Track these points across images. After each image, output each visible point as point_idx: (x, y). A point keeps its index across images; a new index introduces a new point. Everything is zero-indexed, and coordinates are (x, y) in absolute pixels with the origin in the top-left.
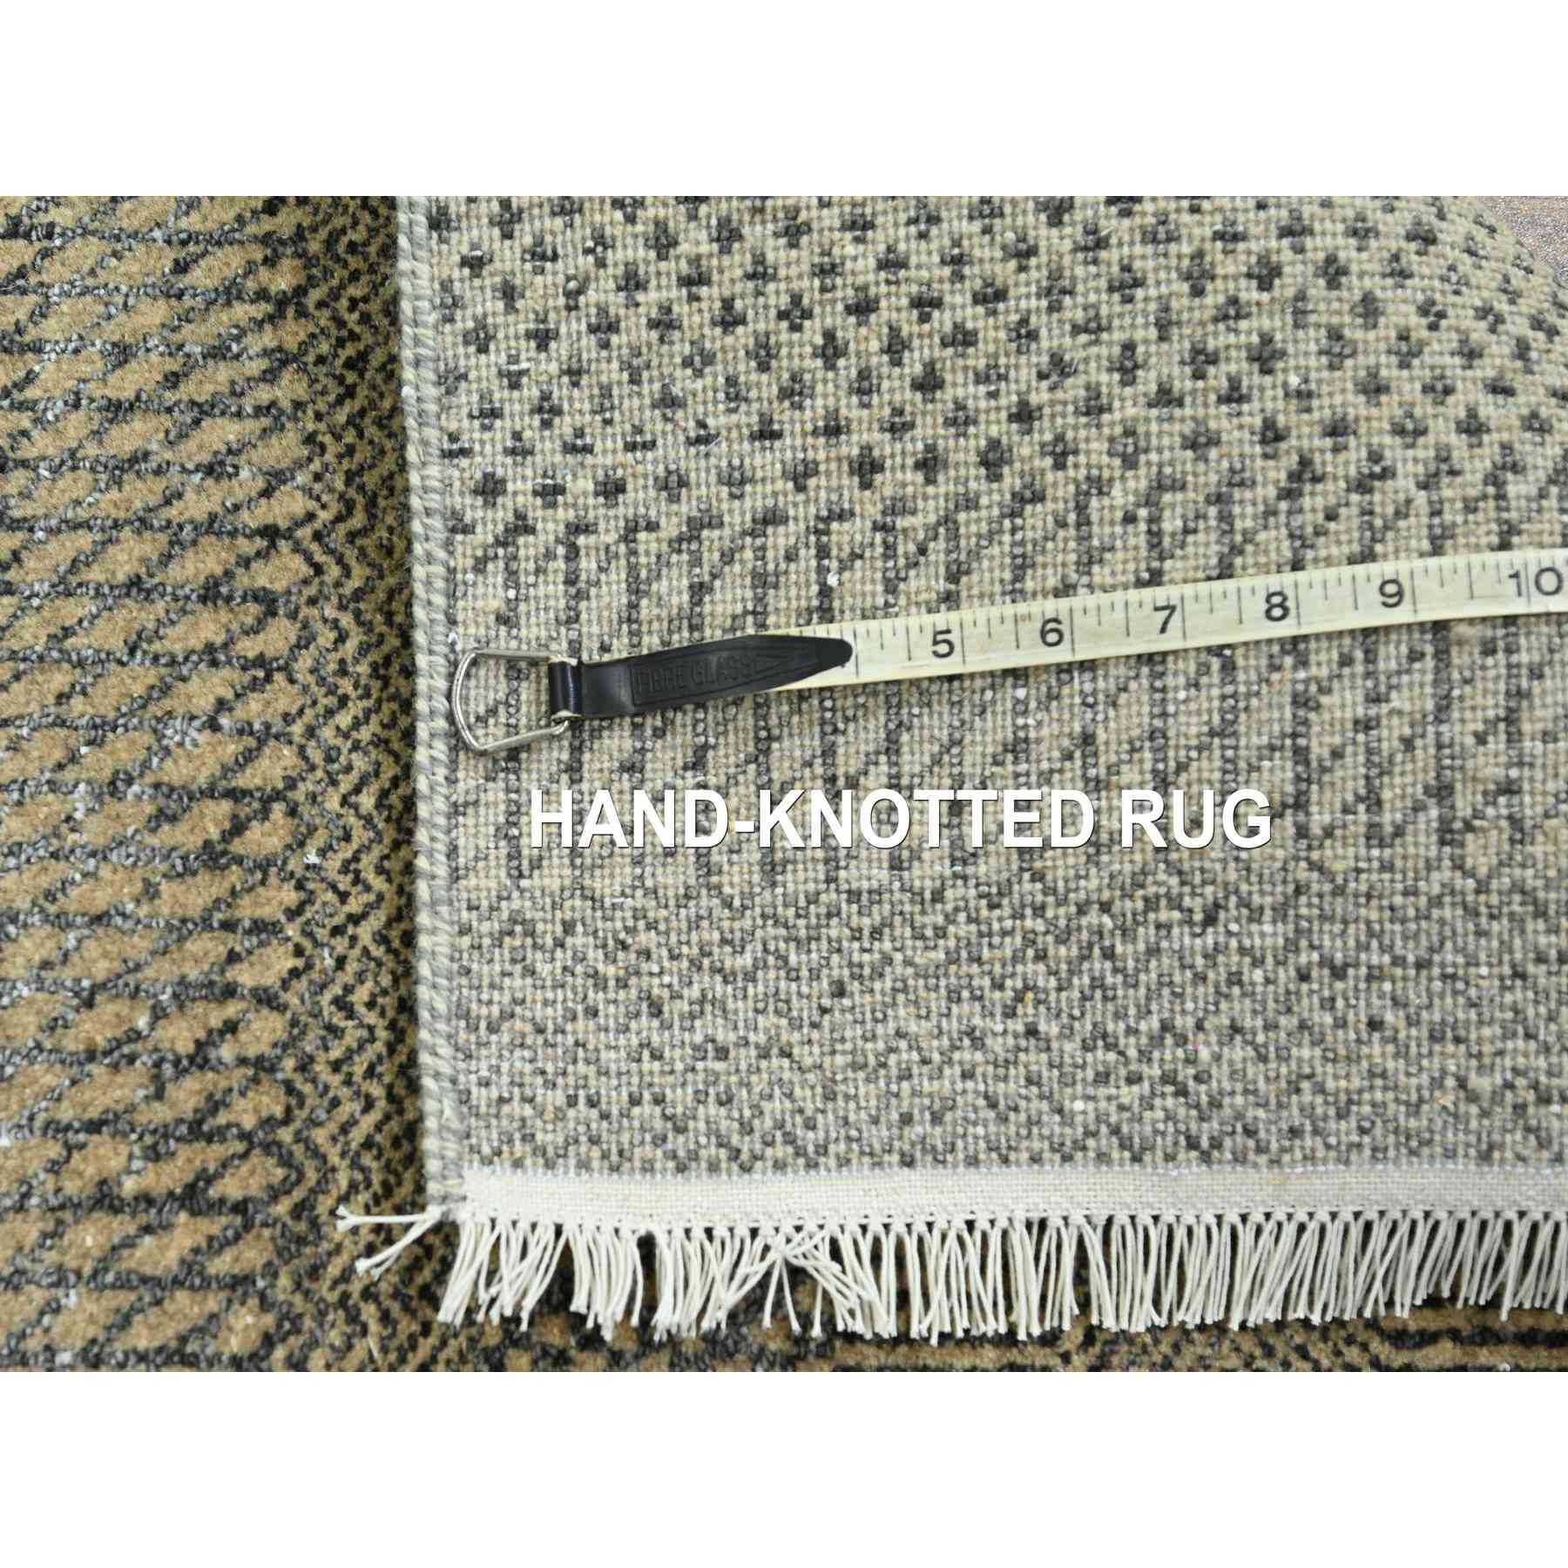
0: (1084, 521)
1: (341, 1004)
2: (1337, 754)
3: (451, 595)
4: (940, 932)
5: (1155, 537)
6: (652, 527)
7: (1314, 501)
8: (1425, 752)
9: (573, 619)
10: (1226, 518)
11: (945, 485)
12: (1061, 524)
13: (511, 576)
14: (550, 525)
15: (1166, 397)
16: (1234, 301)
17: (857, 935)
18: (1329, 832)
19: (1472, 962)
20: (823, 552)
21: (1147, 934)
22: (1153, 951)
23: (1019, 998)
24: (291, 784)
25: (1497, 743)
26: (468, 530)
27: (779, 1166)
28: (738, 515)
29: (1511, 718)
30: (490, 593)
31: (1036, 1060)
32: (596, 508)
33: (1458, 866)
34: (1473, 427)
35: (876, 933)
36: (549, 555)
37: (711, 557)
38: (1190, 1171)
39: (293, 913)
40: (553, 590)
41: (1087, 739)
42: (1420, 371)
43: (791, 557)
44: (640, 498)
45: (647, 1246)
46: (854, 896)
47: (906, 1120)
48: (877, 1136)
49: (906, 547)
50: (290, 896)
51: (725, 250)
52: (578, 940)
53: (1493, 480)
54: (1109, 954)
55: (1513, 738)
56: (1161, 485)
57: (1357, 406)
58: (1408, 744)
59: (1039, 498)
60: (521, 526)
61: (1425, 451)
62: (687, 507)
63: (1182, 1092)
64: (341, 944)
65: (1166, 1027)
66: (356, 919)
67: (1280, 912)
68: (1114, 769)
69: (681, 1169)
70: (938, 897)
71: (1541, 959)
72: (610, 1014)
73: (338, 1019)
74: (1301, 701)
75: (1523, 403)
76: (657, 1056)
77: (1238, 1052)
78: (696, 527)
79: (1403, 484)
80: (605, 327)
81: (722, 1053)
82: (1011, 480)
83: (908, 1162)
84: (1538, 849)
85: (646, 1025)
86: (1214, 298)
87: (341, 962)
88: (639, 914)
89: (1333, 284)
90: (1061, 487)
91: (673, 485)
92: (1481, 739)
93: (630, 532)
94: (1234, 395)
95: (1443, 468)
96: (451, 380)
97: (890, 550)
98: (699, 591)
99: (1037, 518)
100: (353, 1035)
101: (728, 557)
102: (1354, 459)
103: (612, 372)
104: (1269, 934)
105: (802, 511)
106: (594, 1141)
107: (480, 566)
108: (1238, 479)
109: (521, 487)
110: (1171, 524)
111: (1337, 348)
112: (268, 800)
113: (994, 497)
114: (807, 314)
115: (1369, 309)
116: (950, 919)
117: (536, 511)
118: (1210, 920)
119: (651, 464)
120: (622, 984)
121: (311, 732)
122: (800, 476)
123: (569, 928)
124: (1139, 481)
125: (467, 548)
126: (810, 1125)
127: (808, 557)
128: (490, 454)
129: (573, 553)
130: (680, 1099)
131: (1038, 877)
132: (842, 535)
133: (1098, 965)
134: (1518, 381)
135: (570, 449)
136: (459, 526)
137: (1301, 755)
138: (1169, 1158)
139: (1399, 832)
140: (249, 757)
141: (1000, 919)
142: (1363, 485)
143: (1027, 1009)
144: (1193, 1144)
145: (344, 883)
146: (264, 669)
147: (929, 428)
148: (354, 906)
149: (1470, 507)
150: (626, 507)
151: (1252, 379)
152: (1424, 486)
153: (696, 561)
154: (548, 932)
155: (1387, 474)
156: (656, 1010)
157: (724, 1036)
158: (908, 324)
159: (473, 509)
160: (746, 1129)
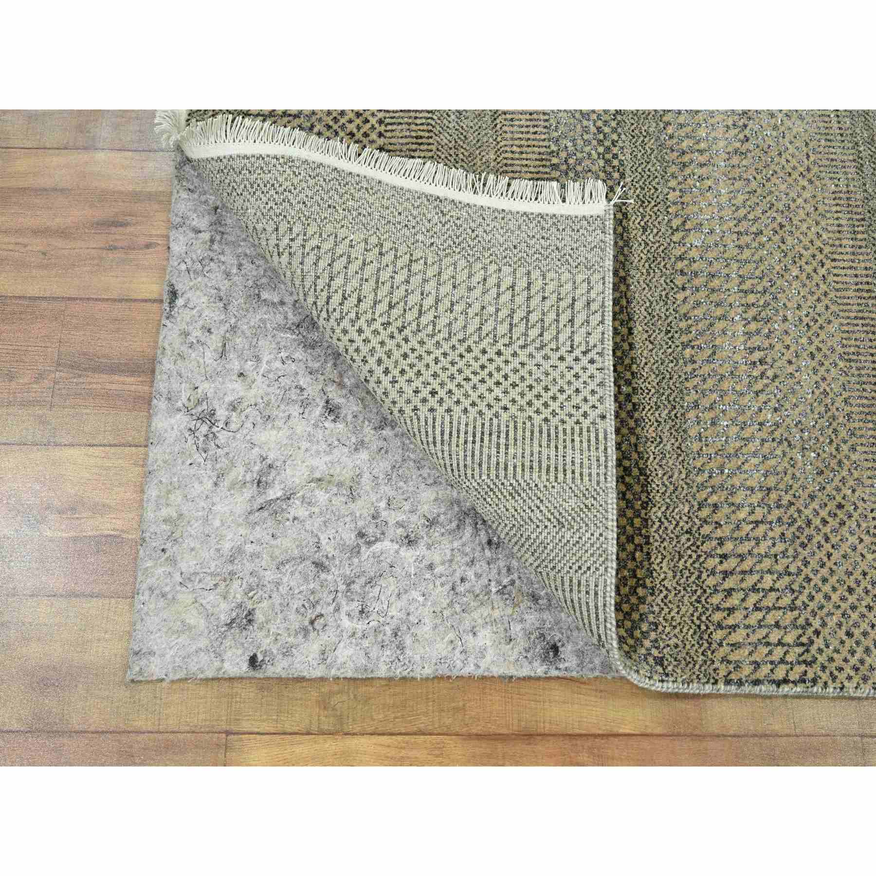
0: (450, 334)
1: (656, 189)
2: (402, 268)
3: (603, 338)
4: (491, 255)
5: (434, 325)
6: (552, 350)
7: (399, 324)
8: (384, 263)
9: (573, 332)
10: (418, 325)
11: (481, 347)
12: (455, 334)
13: (587, 343)
14: (577, 352)
15: (429, 353)
16: (411, 368)
17: (510, 258)
18: (406, 254)
19: (379, 220)
20: (511, 338)
21: (446, 245)
22: (445, 241)
23: (475, 239)
24: (673, 234)
25: (368, 260)
26: (597, 353)
27: (532, 214)
28: (531, 349)
29: (364, 264)
30: (593, 340)
31: (473, 225)
32: (566, 355)
33: (379, 239)
34: (360, 331)
35: (506, 257)
36: (578, 347)
37: (538, 341)
38: (441, 195)
39: (669, 206)
40: (577, 339)
41: (454, 287)
42: (370, 346)
43: (518, 339)
44: (555, 356)
45: (564, 201)
46: (510, 265)
47: (503, 219)
48: (510, 216)
49: (491, 336)
50: (670, 210)
51: (531, 401)
52: (574, 264)
53: (358, 318)
54: (454, 243)
55: (364, 260)
56: (432, 336)
57: (387, 341)
58: (387, 266)
59: (459, 341)
60: (585, 353)
61: (373, 327)
62: (543, 352)
63: (442, 212)
64: (658, 200)
65: (444, 226)
66: (655, 206)
67: (417, 241)
68: (449, 280)
69: (554, 215)
70: (491, 262)
71: (364, 216)
72: (568, 248)
73: (657, 186)
74: (408, 282)
75: (347, 338)
76: (558, 239)
77: (429, 216)
78: (542, 347)
79: (380, 320)
80: (562, 391)
81: (543, 238)
82: (466, 345)
83: (503, 210)
84: (362, 236)
85: (560, 245)
86: (415, 369)
87: (658, 197)
88: (560, 268)
89: (387, 369)
90: (454, 341)
91: (546, 357)
92: (372, 262)
93: (557, 349)
94: (413, 350)
95: (369, 323)
96: (601, 384)
97: (495, 336)
98: (541, 335)
99: (460, 336)
100: (654, 183)
101: (534, 341)
102: (390, 330)
103: (560, 381)
104: (420, 237)
105: (515, 347)
106: (574, 222)
107: (595, 346)
108: (414, 333)
109: (584, 361)
110: (430, 328)
111: (389, 354)
112: (677, 230)
113: (470, 342)
114: (511, 385)
115: (379, 362)
116: (489, 257)
117: (580, 356)
118: (432, 244)
119: (551, 362)
120: (565, 255)
121: (669, 244)
122: (515, 354)
123: (576, 267)
124: (436, 338)
125: (599, 349)
126: (524, 221)
127: (514, 337)
128: (592, 369)
129: (572, 347)
130: (553, 230)
131: (468, 261)
132: (506, 340)
133: (457, 241)
134: (348, 343)
135: (571, 368)
136: (600, 354)
137: (409, 270)
138: (446, 199)
139: (391, 249)
140: (683, 238)
141: (478, 254)
142: (389, 323)
143: (474, 236)
144: (441, 201)
145: (659, 213)
146: (681, 258)
147: (484, 359)
148: (656, 209)
149: (365, 312)
150: (558, 354)
151: (409, 352)
152: (375, 320)
153: (542, 341)
154: (582, 267)
155: (383, 324)
156: (557, 249)
157: (542, 241)
158: (487, 378)
159: (596, 357)
160: (539, 222)
